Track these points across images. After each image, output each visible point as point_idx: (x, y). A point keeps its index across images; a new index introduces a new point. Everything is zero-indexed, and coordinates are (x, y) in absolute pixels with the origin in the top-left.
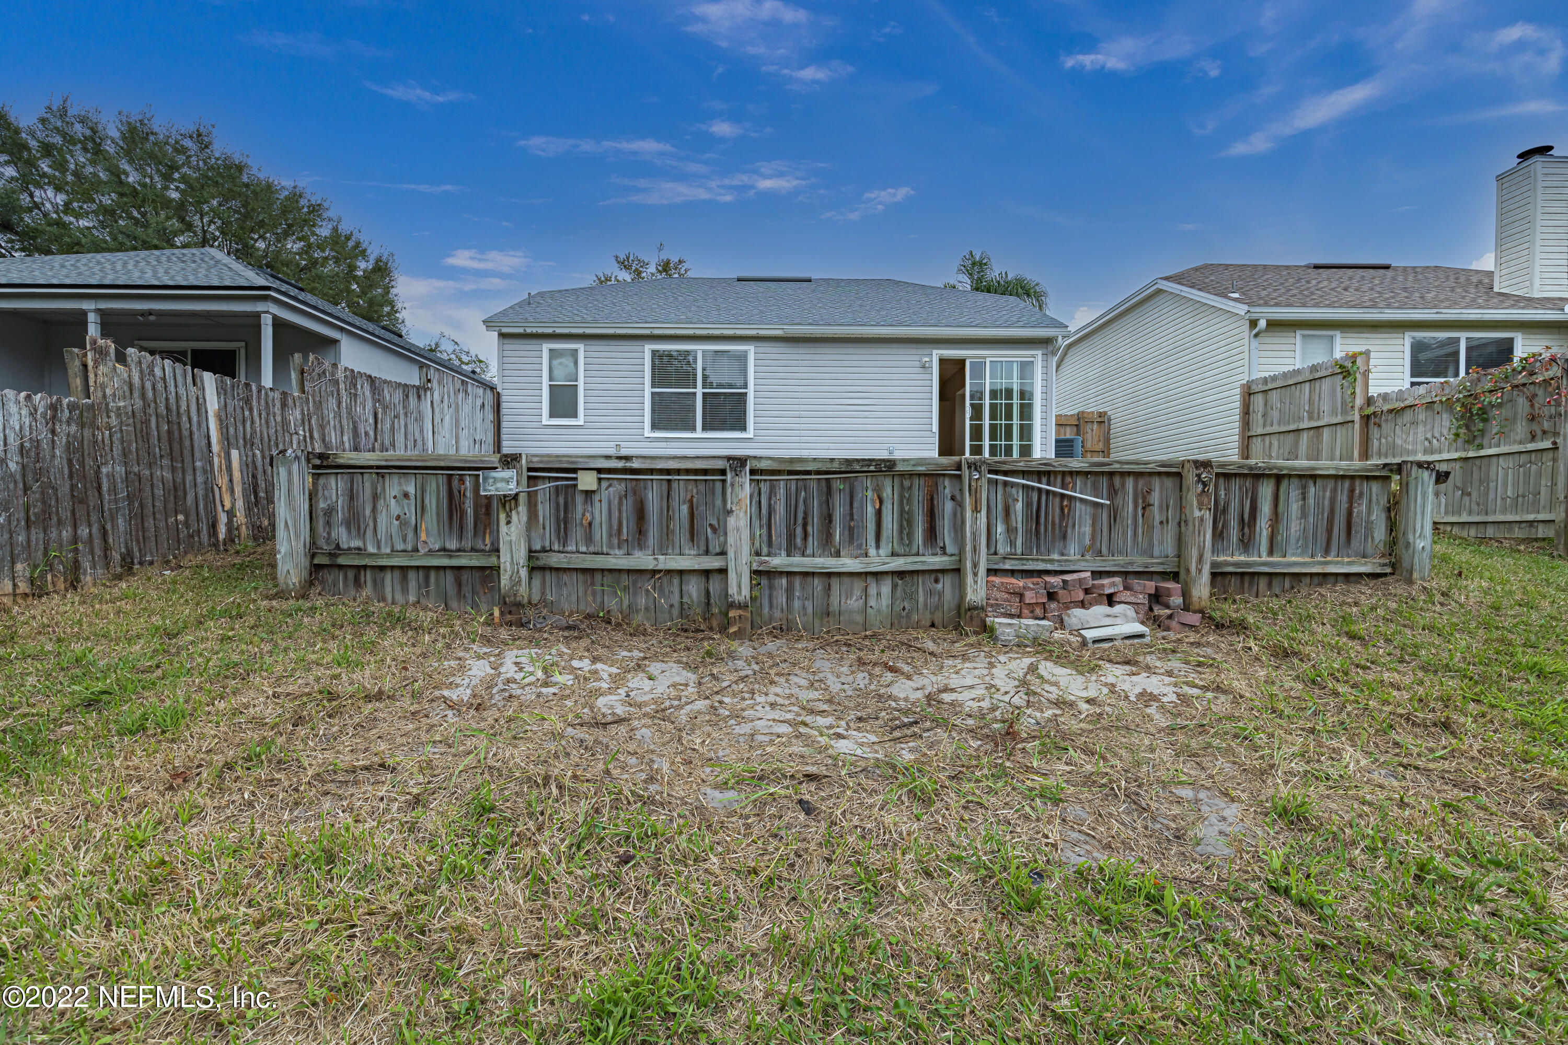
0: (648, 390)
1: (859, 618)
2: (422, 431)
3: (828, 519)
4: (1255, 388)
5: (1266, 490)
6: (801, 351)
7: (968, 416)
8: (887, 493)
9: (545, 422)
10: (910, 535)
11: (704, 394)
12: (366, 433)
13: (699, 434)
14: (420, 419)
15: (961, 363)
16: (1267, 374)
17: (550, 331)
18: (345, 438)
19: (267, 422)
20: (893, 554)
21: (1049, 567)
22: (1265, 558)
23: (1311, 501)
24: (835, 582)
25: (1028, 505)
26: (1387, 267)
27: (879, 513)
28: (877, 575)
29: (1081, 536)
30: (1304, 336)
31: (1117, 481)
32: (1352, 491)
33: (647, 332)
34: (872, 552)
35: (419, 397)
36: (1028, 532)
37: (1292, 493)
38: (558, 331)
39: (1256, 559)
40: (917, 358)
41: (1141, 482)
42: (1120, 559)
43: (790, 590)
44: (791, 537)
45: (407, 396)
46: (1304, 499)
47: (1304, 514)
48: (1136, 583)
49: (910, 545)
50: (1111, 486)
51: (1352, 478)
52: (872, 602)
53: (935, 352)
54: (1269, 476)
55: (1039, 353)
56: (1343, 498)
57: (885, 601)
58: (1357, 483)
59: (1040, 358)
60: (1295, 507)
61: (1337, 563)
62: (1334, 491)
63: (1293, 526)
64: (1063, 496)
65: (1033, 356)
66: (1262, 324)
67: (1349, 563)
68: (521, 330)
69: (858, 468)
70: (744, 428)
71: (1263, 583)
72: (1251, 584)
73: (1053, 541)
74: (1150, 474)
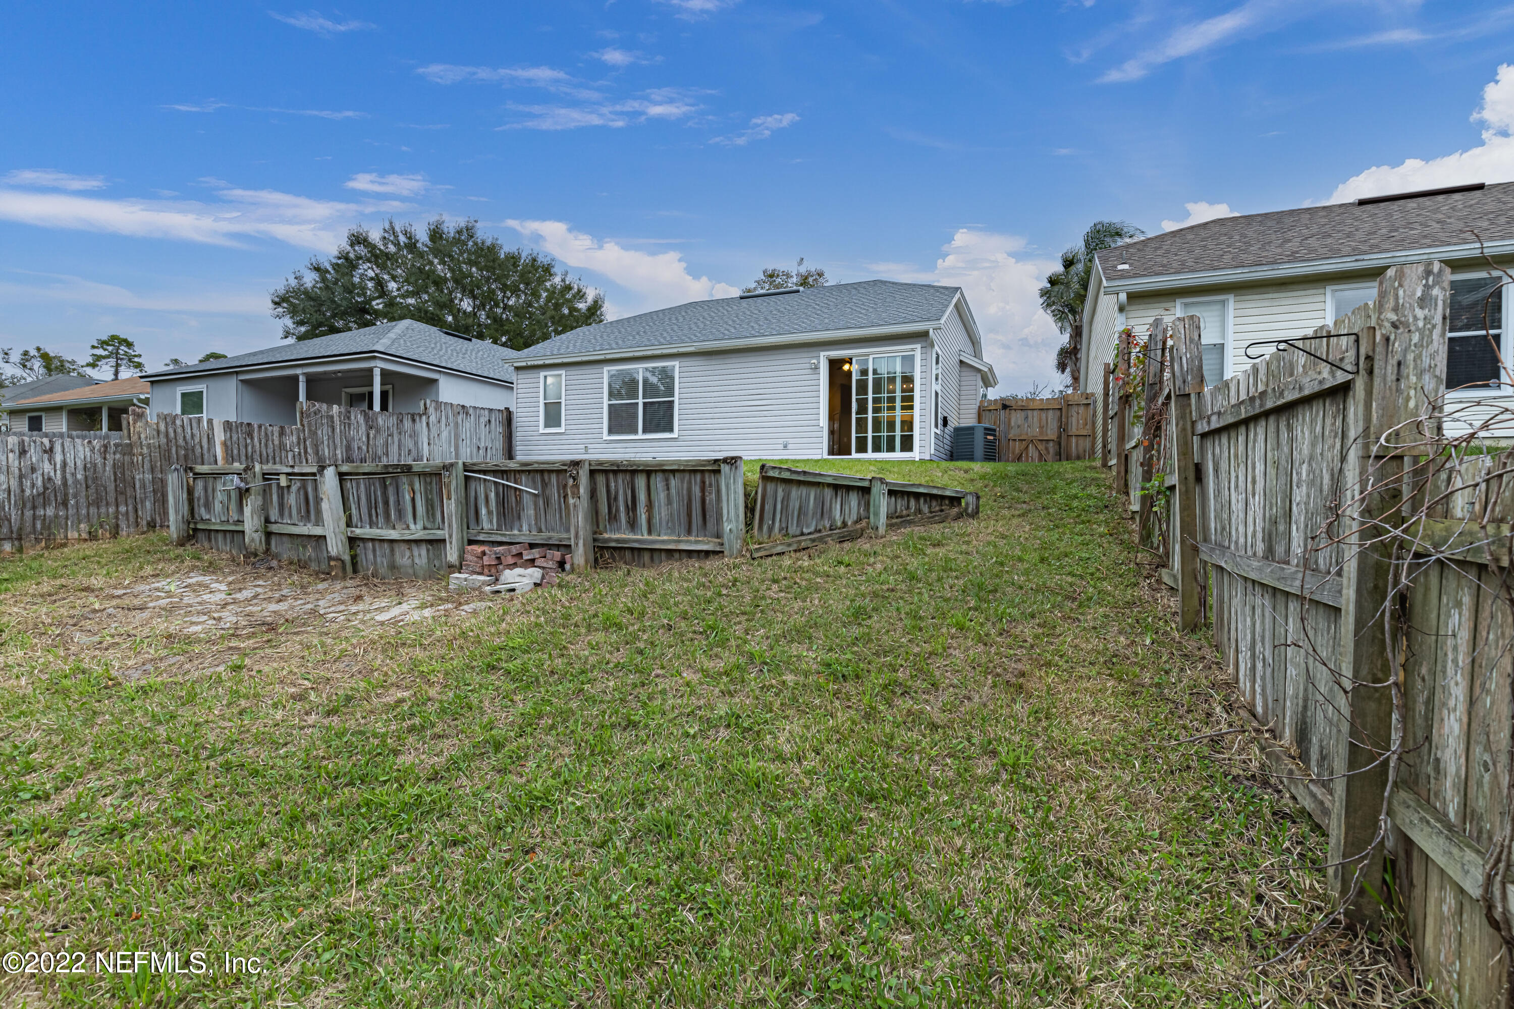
0: (606, 403)
1: (411, 571)
2: (416, 443)
3: (386, 503)
5: (641, 482)
6: (713, 362)
7: (854, 410)
8: (417, 486)
9: (541, 431)
10: (434, 515)
11: (645, 404)
12: (359, 448)
13: (640, 436)
14: (414, 435)
17: (541, 362)
18: (338, 452)
19: (266, 445)
20: (425, 528)
21: (504, 539)
22: (646, 537)
23: (673, 491)
24: (396, 545)
25: (497, 494)
27: (413, 500)
28: (417, 542)
29: (529, 517)
30: (1186, 305)
31: (546, 476)
32: (703, 482)
33: (602, 357)
34: (412, 526)
35: (414, 421)
36: (498, 514)
37: (658, 482)
38: (547, 362)
39: (639, 537)
40: (807, 360)
41: (561, 477)
42: (545, 535)
43: (374, 550)
44: (370, 515)
45: (401, 421)
46: (668, 489)
47: (669, 502)
48: (550, 553)
49: (434, 522)
50: (543, 480)
52: (417, 561)
53: (822, 354)
54: (642, 471)
55: (918, 346)
56: (696, 490)
57: (424, 560)
58: (707, 475)
59: (919, 351)
60: (662, 495)
61: (687, 541)
62: (690, 483)
63: (662, 512)
64: (516, 489)
65: (913, 350)
66: (1123, 297)
67: (697, 542)
69: (391, 470)
70: (671, 430)
71: (646, 557)
72: (639, 556)
73: (513, 522)
74: (552, 471)
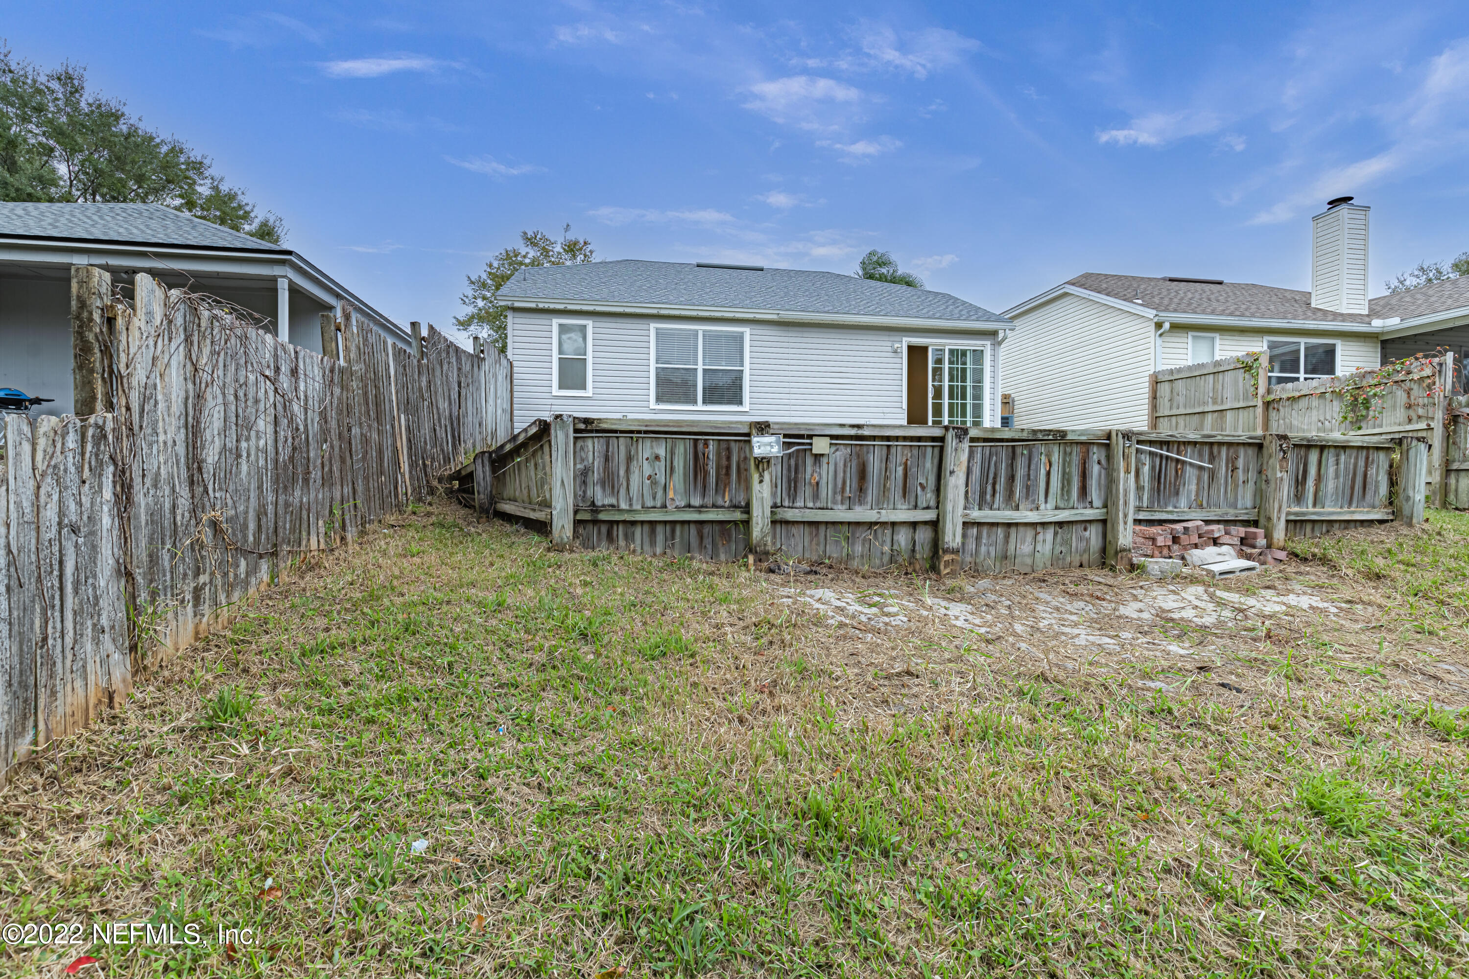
0: (653, 365)
1: (1029, 561)
2: (480, 399)
3: (1012, 478)
4: (1161, 378)
5: (1314, 457)
6: (792, 334)
7: (930, 395)
8: (1055, 458)
9: (554, 393)
10: (1069, 492)
11: (704, 370)
12: (455, 401)
13: (700, 406)
14: (479, 387)
15: (924, 349)
16: (1173, 367)
17: (561, 307)
18: (446, 405)
19: (413, 388)
20: (1057, 508)
21: (1170, 517)
22: (1311, 509)
23: (1342, 466)
24: (1013, 530)
25: (1153, 468)
26: (1220, 283)
27: (1048, 474)
28: (1043, 524)
29: (1189, 492)
30: (1194, 337)
31: (1215, 449)
32: (1367, 458)
33: (654, 312)
34: (1042, 507)
35: (479, 367)
36: (1152, 489)
37: (1330, 458)
38: (570, 307)
39: (1304, 510)
40: (889, 344)
41: (1232, 451)
42: (1219, 511)
43: (978, 538)
44: (983, 494)
45: (473, 366)
46: (1337, 464)
47: (1337, 476)
48: (1233, 529)
49: (1068, 500)
50: (1211, 453)
51: (1368, 448)
52: (1039, 548)
53: (904, 339)
54: (1316, 446)
55: (988, 343)
56: (1361, 463)
57: (1048, 546)
58: (1371, 452)
59: (989, 347)
60: (1331, 470)
61: (1360, 512)
62: (1357, 458)
63: (1330, 485)
64: (1178, 461)
65: (983, 346)
66: (1167, 326)
67: (1368, 512)
68: (533, 305)
69: (1040, 436)
70: (740, 403)
71: (1309, 527)
72: (1301, 528)
73: (1169, 497)
74: (1238, 444)
